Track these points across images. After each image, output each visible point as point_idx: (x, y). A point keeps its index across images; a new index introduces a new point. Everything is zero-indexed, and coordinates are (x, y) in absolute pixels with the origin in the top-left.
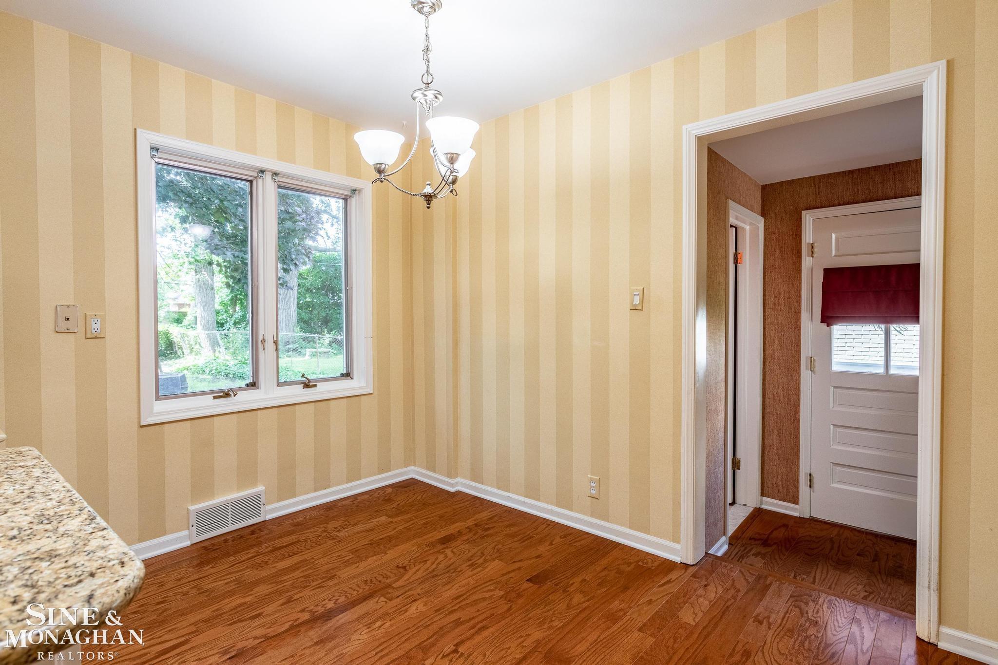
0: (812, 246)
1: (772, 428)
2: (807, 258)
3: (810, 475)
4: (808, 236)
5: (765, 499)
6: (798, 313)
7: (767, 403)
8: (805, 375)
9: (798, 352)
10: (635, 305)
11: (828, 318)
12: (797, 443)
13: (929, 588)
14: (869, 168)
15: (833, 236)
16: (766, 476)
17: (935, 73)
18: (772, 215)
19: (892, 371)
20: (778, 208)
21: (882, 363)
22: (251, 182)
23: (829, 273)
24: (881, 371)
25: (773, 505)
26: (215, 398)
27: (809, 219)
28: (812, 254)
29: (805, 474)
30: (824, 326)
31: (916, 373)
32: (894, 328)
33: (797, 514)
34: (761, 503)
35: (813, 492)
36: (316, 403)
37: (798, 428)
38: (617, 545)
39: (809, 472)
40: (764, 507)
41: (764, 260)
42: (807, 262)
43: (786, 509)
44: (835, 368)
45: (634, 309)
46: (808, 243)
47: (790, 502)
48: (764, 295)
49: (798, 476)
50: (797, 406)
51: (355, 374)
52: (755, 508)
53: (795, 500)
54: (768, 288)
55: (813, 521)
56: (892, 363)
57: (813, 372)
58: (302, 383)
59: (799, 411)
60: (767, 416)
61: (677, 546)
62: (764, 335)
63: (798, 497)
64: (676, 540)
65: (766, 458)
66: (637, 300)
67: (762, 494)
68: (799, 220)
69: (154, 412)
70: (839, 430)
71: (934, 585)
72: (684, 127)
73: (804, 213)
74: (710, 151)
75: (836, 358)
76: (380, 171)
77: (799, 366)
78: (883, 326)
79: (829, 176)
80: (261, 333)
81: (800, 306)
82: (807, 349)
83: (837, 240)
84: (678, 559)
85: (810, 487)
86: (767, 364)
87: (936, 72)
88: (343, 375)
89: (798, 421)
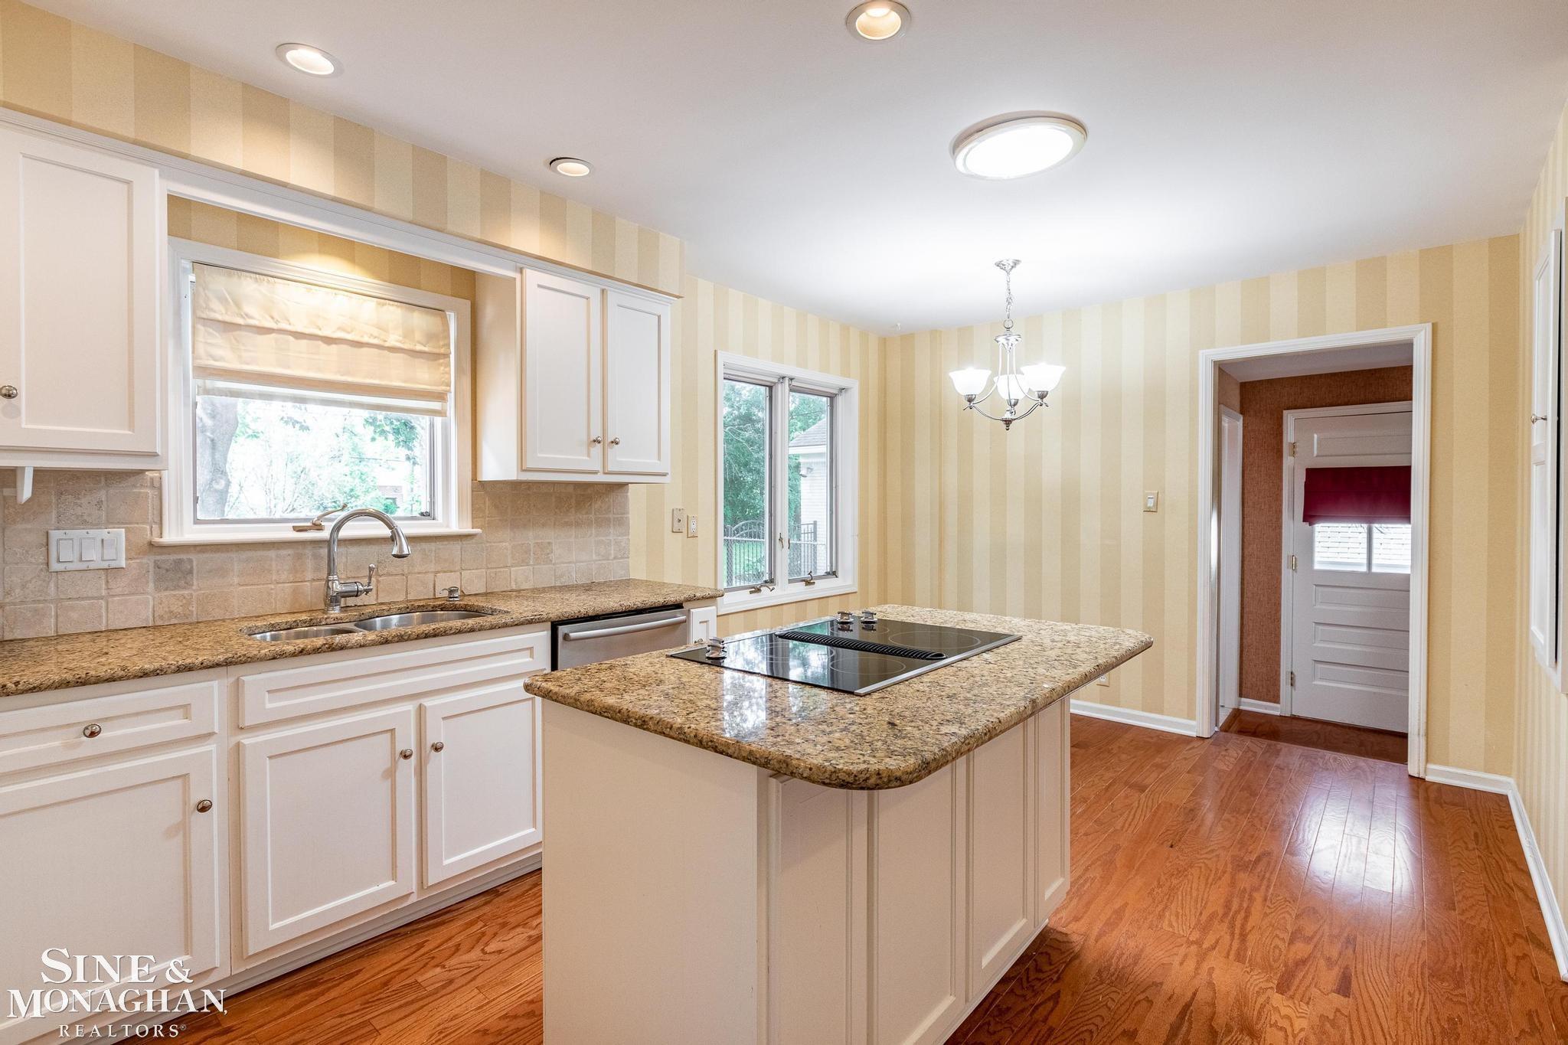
0: (1294, 445)
1: (1251, 627)
2: (1289, 458)
3: (1292, 673)
4: (1290, 435)
5: (1243, 699)
6: (1279, 512)
7: (1245, 602)
8: (1286, 573)
9: (1279, 550)
10: (1149, 508)
11: (1310, 516)
12: (1278, 642)
13: (1419, 734)
14: (1352, 372)
15: (1316, 436)
16: (1244, 677)
17: (1423, 333)
18: (1252, 413)
19: (1375, 570)
20: (1258, 406)
21: (1365, 561)
22: (771, 388)
23: (1310, 473)
24: (1364, 569)
25: (1251, 705)
26: (751, 592)
27: (1290, 418)
28: (1294, 454)
29: (1287, 672)
30: (1306, 525)
31: (1408, 571)
32: (1376, 526)
33: (1278, 713)
34: (1239, 703)
35: (1295, 690)
36: (821, 600)
37: (1279, 627)
38: (1130, 727)
39: (1290, 670)
40: (1241, 707)
41: (1243, 459)
42: (1288, 461)
43: (1266, 709)
44: (1317, 567)
45: (1148, 511)
46: (1290, 443)
47: (1270, 701)
48: (1243, 493)
49: (1279, 675)
50: (1277, 605)
51: (839, 574)
52: (1234, 709)
53: (1276, 699)
54: (1247, 487)
55: (1295, 718)
56: (1374, 561)
57: (1295, 570)
58: (804, 581)
59: (1280, 610)
60: (1245, 616)
61: (1193, 723)
62: (1243, 534)
63: (1278, 696)
64: (1191, 715)
65: (1244, 659)
66: (1151, 503)
67: (1241, 695)
68: (1281, 418)
69: (725, 603)
70: (1321, 627)
71: (1422, 732)
72: (1201, 352)
73: (1285, 412)
74: (1220, 368)
75: (1317, 557)
76: (970, 401)
77: (1281, 565)
78: (1365, 526)
79: (1311, 377)
80: (779, 531)
81: (1281, 505)
82: (1288, 547)
83: (1318, 439)
84: (1194, 734)
85: (1292, 685)
86: (1246, 563)
87: (1424, 331)
88: (828, 573)
89: (1279, 620)
